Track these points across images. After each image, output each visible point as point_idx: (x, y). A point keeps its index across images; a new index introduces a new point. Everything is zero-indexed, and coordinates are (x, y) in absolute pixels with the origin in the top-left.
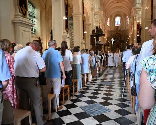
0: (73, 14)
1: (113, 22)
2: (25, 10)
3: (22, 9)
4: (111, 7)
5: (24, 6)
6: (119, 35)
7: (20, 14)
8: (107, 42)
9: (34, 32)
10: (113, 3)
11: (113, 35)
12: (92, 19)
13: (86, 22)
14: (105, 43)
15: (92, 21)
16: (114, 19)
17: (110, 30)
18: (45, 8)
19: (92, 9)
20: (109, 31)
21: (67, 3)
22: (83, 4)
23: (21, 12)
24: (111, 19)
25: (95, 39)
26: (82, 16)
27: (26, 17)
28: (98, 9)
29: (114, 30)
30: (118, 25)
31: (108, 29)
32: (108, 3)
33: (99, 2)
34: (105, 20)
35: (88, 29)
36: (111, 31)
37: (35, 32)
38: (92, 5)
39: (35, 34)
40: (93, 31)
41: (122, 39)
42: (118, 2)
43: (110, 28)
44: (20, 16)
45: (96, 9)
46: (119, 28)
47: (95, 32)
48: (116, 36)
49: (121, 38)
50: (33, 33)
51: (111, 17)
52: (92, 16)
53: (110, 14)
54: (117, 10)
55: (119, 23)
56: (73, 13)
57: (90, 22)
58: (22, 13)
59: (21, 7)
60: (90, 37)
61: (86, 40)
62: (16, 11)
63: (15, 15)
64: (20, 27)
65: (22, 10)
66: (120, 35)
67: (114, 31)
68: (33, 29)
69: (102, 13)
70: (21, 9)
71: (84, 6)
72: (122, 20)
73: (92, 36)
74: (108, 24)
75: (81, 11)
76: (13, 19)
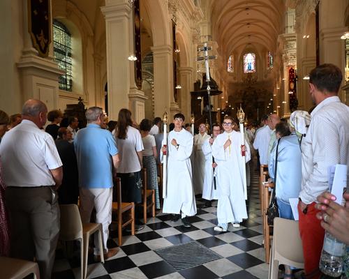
0: (152, 48)
1: (239, 63)
2: (46, 41)
3: (39, 39)
5: (42, 33)
6: (253, 93)
7: (34, 50)
8: (227, 107)
9: (69, 87)
10: (239, 26)
11: (241, 91)
12: (194, 60)
13: (181, 66)
14: (223, 109)
15: (194, 63)
16: (242, 59)
17: (233, 81)
18: (93, 34)
19: (195, 38)
20: (231, 84)
21: (138, 26)
22: (174, 28)
23: (36, 44)
24: (235, 59)
25: (201, 100)
26: (171, 52)
27: (46, 57)
28: (207, 37)
29: (242, 81)
30: (250, 72)
31: (230, 79)
32: (229, 26)
33: (209, 23)
34: (224, 60)
35: (186, 78)
36: (236, 84)
37: (71, 86)
38: (194, 29)
39: (70, 90)
40: (197, 84)
41: (260, 100)
42: (248, 24)
43: (235, 78)
44: (33, 55)
45: (202, 38)
46: (253, 77)
47: (201, 87)
48: (247, 93)
49: (257, 98)
50: (67, 89)
51: (235, 53)
52: (194, 52)
53: (234, 48)
54: (247, 40)
55: (253, 68)
56: (153, 45)
57: (190, 64)
58: (38, 49)
59: (35, 35)
60: (189, 97)
61: (183, 104)
62: (25, 44)
63: (24, 53)
64: (34, 77)
65: (38, 42)
66: (255, 92)
67: (242, 85)
68: (66, 80)
69: (217, 46)
70: (37, 39)
71: (177, 31)
72: (258, 61)
73: (194, 95)
74: (229, 70)
75: (169, 42)
76: (17, 62)
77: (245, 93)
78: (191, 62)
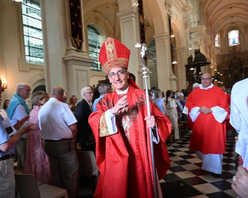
0: (154, 36)
1: (225, 40)
4: (221, 16)
5: (78, 37)
6: (238, 61)
7: (73, 48)
8: (216, 74)
9: (99, 69)
10: (223, 10)
11: (228, 60)
12: (187, 40)
13: (177, 46)
14: (213, 75)
15: (187, 43)
16: (227, 36)
17: (221, 53)
19: (186, 25)
20: (218, 56)
21: (142, 22)
22: (169, 20)
23: (74, 44)
24: (221, 36)
25: (193, 70)
26: (169, 37)
28: (197, 23)
29: (228, 53)
30: (234, 45)
31: (217, 52)
32: (214, 12)
33: (197, 12)
34: (212, 38)
35: (181, 55)
36: (223, 56)
37: (101, 68)
38: (186, 18)
39: (101, 71)
40: (190, 59)
41: (244, 66)
42: (231, 8)
43: (222, 51)
45: (192, 24)
46: (238, 49)
47: (193, 60)
48: (233, 62)
49: (242, 65)
50: (98, 71)
51: (221, 32)
52: (187, 35)
53: (220, 27)
54: (230, 20)
55: (237, 41)
56: (154, 34)
57: (184, 45)
60: (184, 69)
61: (179, 74)
62: (67, 45)
63: (67, 50)
66: (239, 60)
67: (228, 55)
68: (98, 64)
69: (204, 28)
71: (172, 22)
72: (241, 36)
73: (188, 67)
74: (217, 45)
75: (167, 30)
76: (64, 56)
77: (231, 62)
78: (185, 42)
